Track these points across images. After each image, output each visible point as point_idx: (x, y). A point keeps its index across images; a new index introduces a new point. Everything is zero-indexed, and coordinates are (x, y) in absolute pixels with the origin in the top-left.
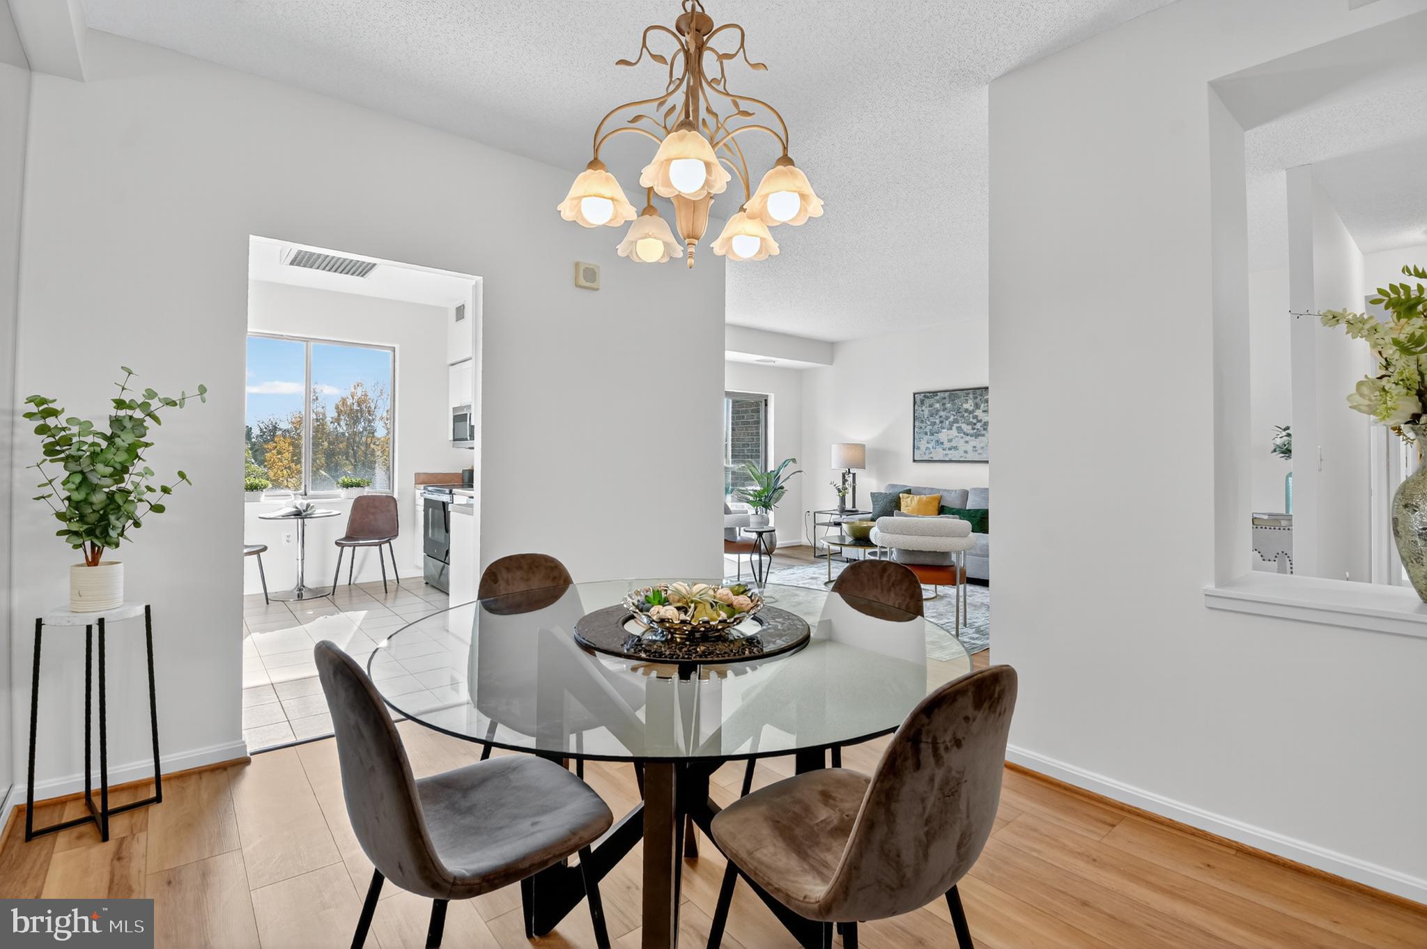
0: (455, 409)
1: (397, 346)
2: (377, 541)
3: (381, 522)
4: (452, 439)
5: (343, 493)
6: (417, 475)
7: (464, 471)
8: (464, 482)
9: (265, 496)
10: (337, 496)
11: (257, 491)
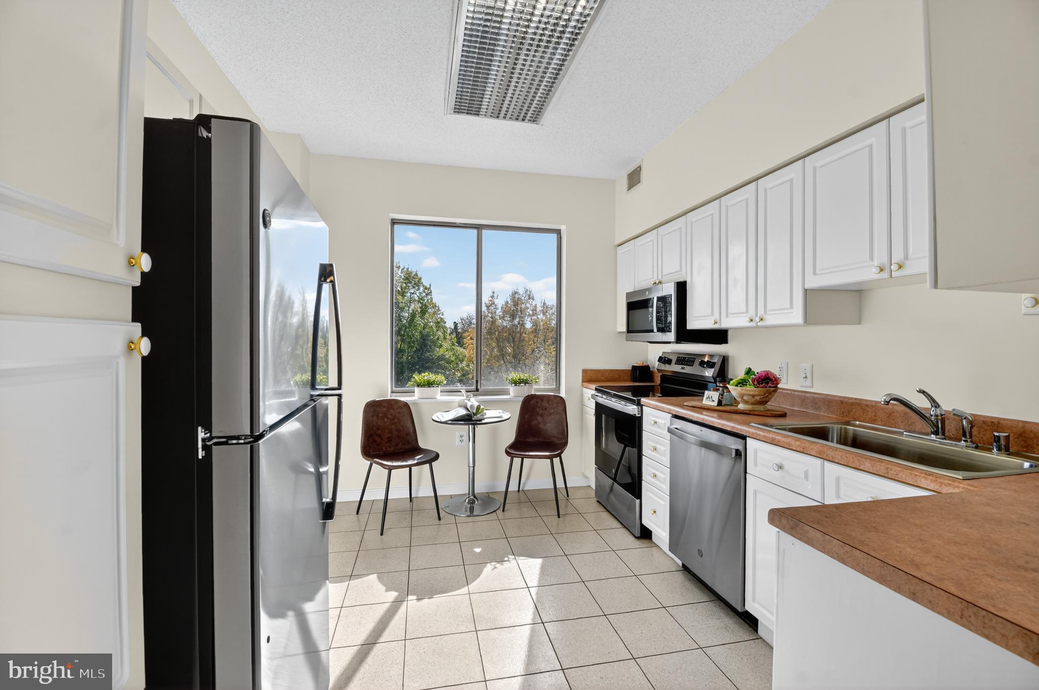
0: (628, 295)
1: (563, 228)
2: (548, 454)
3: (549, 427)
4: (624, 329)
5: (512, 389)
6: (585, 371)
7: (634, 367)
8: (634, 380)
9: (441, 392)
10: (506, 392)
11: (434, 387)
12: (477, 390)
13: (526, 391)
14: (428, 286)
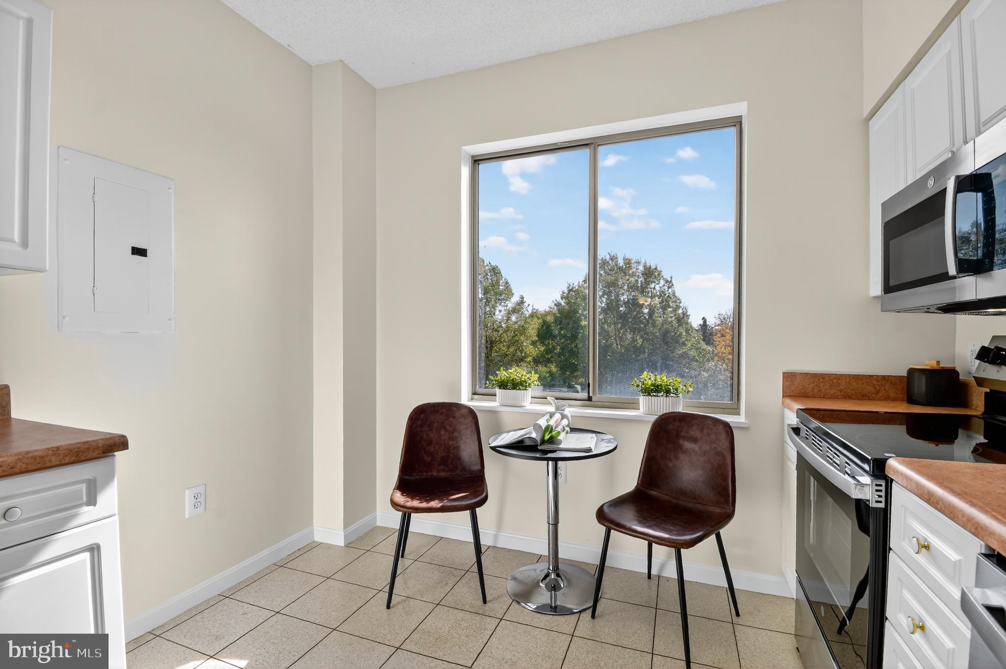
4: (878, 286)
5: (642, 402)
6: (789, 377)
7: (911, 371)
8: (911, 400)
9: (532, 398)
10: (632, 405)
11: (520, 389)
12: (590, 399)
13: (663, 405)
14: (669, 280)
